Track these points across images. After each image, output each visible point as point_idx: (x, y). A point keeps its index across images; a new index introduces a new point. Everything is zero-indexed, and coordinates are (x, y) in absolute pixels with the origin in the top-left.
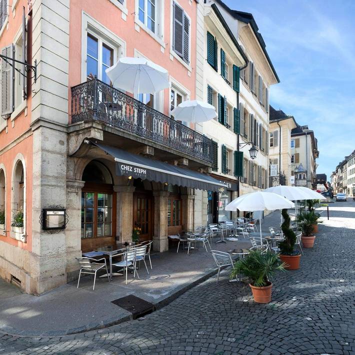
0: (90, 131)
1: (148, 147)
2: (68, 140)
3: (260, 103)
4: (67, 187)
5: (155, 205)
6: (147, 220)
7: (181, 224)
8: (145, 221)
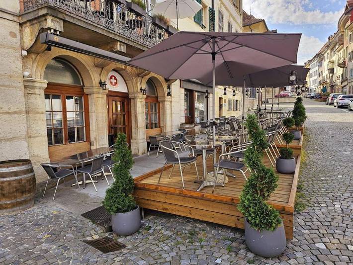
0: (46, 20)
1: (119, 43)
2: (21, 31)
3: (234, 4)
4: (25, 87)
5: (132, 108)
6: (124, 124)
7: (160, 127)
8: (122, 124)
